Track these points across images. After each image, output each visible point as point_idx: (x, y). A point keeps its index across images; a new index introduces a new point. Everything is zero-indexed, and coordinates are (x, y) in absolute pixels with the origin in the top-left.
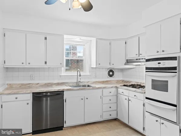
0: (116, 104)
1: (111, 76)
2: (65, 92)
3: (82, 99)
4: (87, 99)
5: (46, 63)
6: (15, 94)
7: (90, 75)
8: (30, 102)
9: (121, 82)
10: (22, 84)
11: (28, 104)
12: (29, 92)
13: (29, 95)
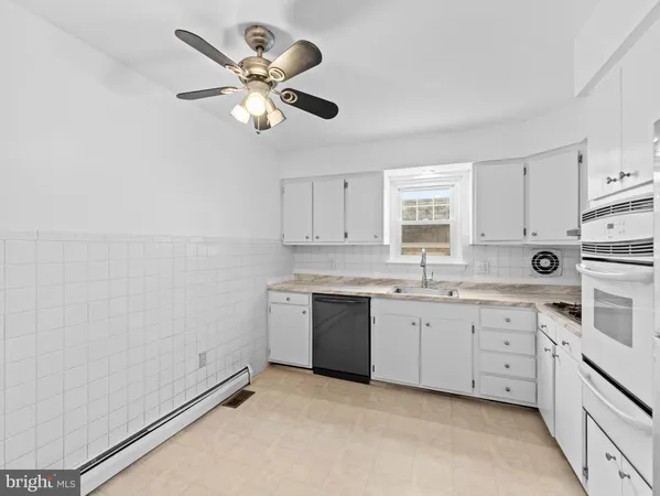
0: (533, 360)
1: (545, 271)
2: (372, 301)
3: (414, 324)
4: (428, 325)
5: (346, 235)
6: (285, 291)
7: (466, 266)
8: (309, 310)
9: (564, 292)
10: (316, 277)
11: (304, 312)
12: (305, 290)
13: (307, 296)
